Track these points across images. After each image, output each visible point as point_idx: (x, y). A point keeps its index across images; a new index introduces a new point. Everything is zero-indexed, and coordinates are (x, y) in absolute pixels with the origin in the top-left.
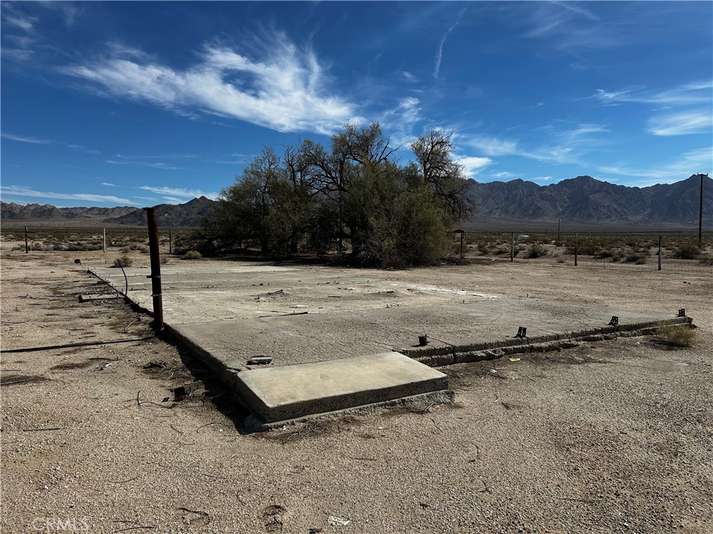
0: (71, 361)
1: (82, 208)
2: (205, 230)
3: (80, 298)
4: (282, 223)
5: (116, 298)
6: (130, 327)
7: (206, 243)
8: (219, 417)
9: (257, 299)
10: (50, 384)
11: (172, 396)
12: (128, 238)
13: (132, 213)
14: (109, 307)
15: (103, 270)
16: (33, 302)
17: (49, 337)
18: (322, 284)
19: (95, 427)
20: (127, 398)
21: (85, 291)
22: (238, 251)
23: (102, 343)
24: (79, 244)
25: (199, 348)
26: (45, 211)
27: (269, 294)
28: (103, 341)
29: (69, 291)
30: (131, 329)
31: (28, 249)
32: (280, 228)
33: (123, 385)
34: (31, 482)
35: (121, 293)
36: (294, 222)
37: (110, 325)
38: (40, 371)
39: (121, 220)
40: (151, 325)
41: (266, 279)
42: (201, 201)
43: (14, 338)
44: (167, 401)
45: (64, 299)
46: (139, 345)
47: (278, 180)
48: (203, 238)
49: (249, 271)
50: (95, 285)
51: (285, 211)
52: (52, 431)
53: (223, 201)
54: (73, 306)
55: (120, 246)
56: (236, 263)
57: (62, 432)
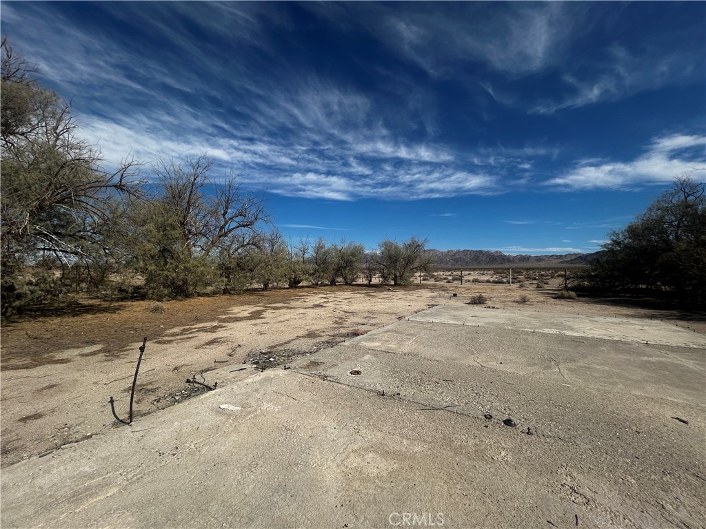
13: (578, 257)
26: (525, 258)
39: (571, 261)
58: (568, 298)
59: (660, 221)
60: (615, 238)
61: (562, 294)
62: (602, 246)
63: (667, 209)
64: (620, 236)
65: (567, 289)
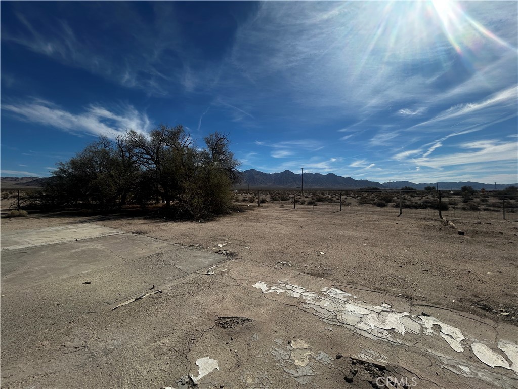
13: (35, 180)
39: (28, 184)
58: (19, 216)
59: (91, 159)
60: (62, 168)
61: (12, 213)
62: (52, 172)
63: (94, 153)
64: (66, 167)
65: (19, 208)
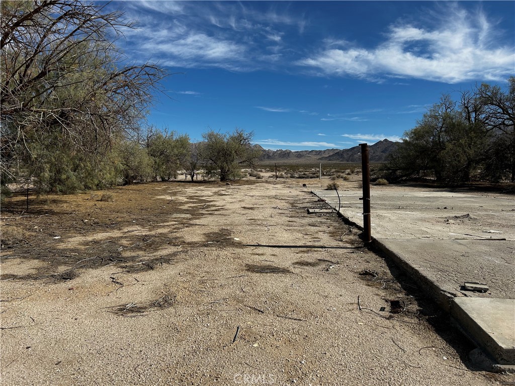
0: (306, 260)
1: (306, 151)
2: (391, 163)
3: (308, 211)
4: (458, 156)
5: (332, 213)
6: (344, 237)
7: (391, 173)
8: (440, 342)
9: (447, 221)
10: (294, 276)
11: (388, 308)
12: (333, 170)
13: (336, 153)
14: (327, 219)
15: (320, 192)
16: (280, 211)
17: (290, 238)
18: (507, 211)
19: (328, 324)
20: (350, 301)
21: (311, 206)
22: (416, 180)
23: (325, 247)
24: (304, 174)
25: (407, 264)
26: (286, 154)
27: (456, 217)
28: (325, 245)
29: (301, 205)
30: (345, 238)
31: (277, 177)
32: (456, 160)
33: (345, 288)
34: (283, 371)
35: (335, 209)
36: (469, 155)
37: (330, 233)
38: (286, 264)
39: (329, 158)
40: (360, 236)
41: (448, 203)
42: (385, 142)
43: (270, 237)
44: (384, 311)
45: (298, 211)
46: (353, 252)
47: (454, 121)
48: (388, 169)
49: (429, 196)
50: (315, 201)
51: (460, 145)
52: (297, 321)
53: (405, 141)
54: (304, 217)
55: (329, 175)
56: (416, 189)
57: (304, 324)
58: (383, 184)
